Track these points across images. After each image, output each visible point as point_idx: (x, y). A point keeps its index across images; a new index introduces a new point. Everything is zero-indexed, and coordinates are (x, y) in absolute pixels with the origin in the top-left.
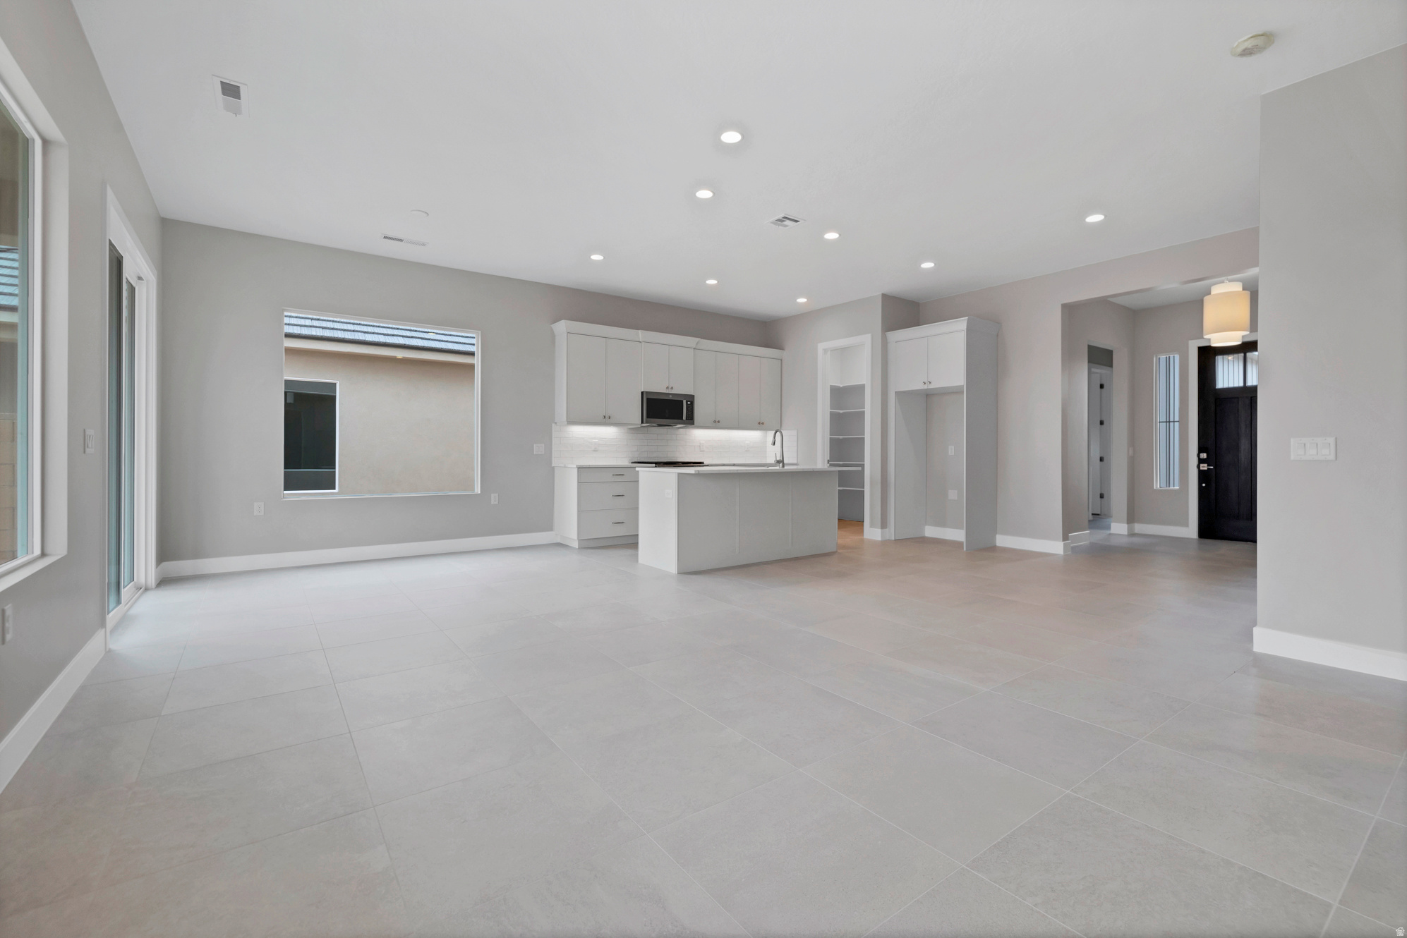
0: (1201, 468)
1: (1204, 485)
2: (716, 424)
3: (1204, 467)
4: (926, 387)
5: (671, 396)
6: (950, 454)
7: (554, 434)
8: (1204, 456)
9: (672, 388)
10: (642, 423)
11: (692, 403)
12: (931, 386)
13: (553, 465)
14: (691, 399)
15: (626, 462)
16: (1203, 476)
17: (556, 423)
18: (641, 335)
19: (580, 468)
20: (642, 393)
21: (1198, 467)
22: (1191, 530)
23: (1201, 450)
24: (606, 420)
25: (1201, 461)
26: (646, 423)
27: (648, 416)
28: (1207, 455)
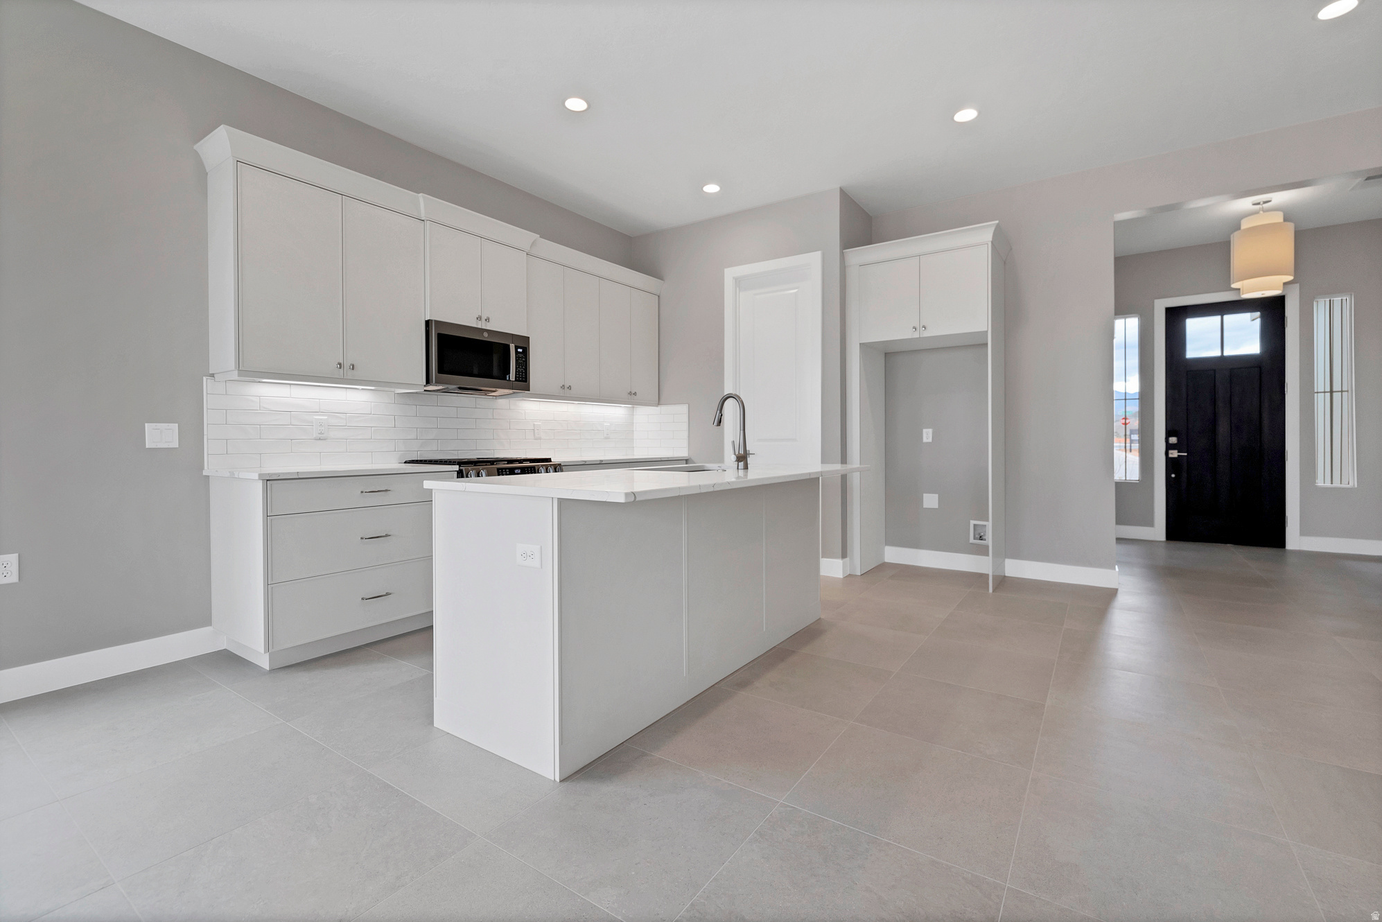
0: (1170, 456)
1: (1173, 476)
2: (565, 393)
3: (1174, 454)
4: (916, 335)
5: (486, 334)
6: (925, 440)
7: (208, 402)
8: (1173, 440)
9: (487, 320)
10: (428, 382)
11: (526, 351)
12: (926, 334)
13: (205, 473)
14: (523, 345)
15: (392, 463)
16: (1171, 465)
17: (212, 375)
18: (423, 203)
19: (268, 481)
20: (428, 323)
21: (1167, 454)
22: (1158, 530)
23: (1169, 433)
24: (345, 374)
25: (1169, 447)
26: (438, 382)
27: (441, 370)
28: (1178, 440)
